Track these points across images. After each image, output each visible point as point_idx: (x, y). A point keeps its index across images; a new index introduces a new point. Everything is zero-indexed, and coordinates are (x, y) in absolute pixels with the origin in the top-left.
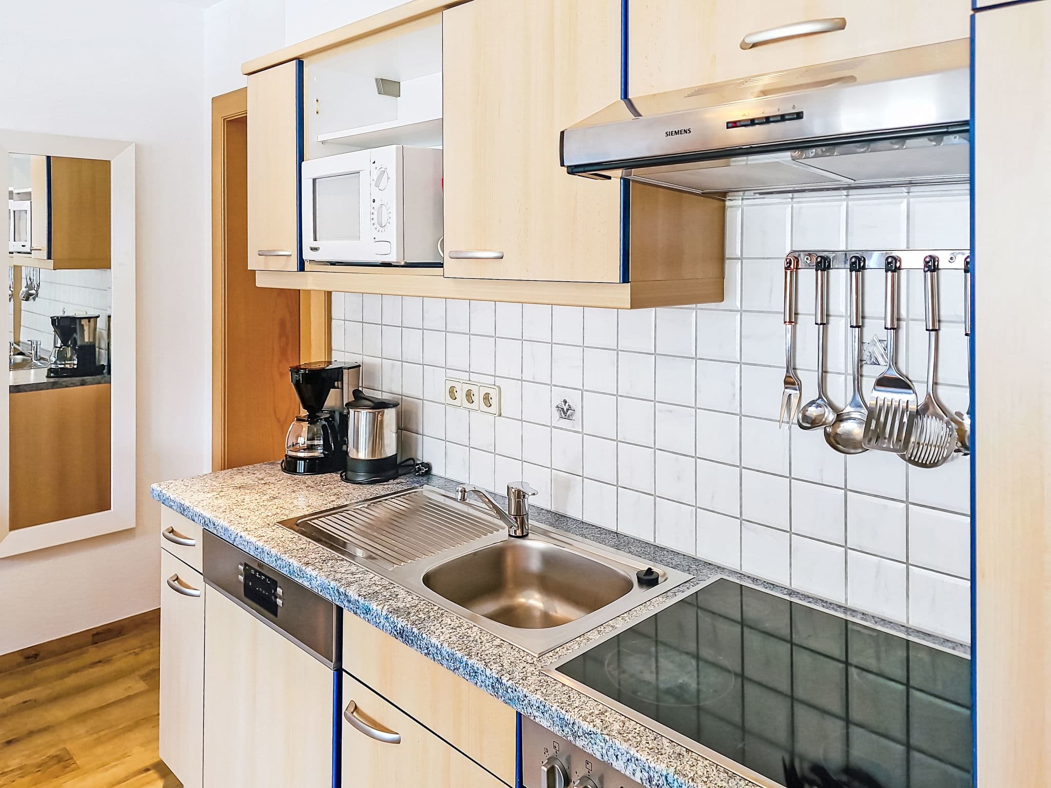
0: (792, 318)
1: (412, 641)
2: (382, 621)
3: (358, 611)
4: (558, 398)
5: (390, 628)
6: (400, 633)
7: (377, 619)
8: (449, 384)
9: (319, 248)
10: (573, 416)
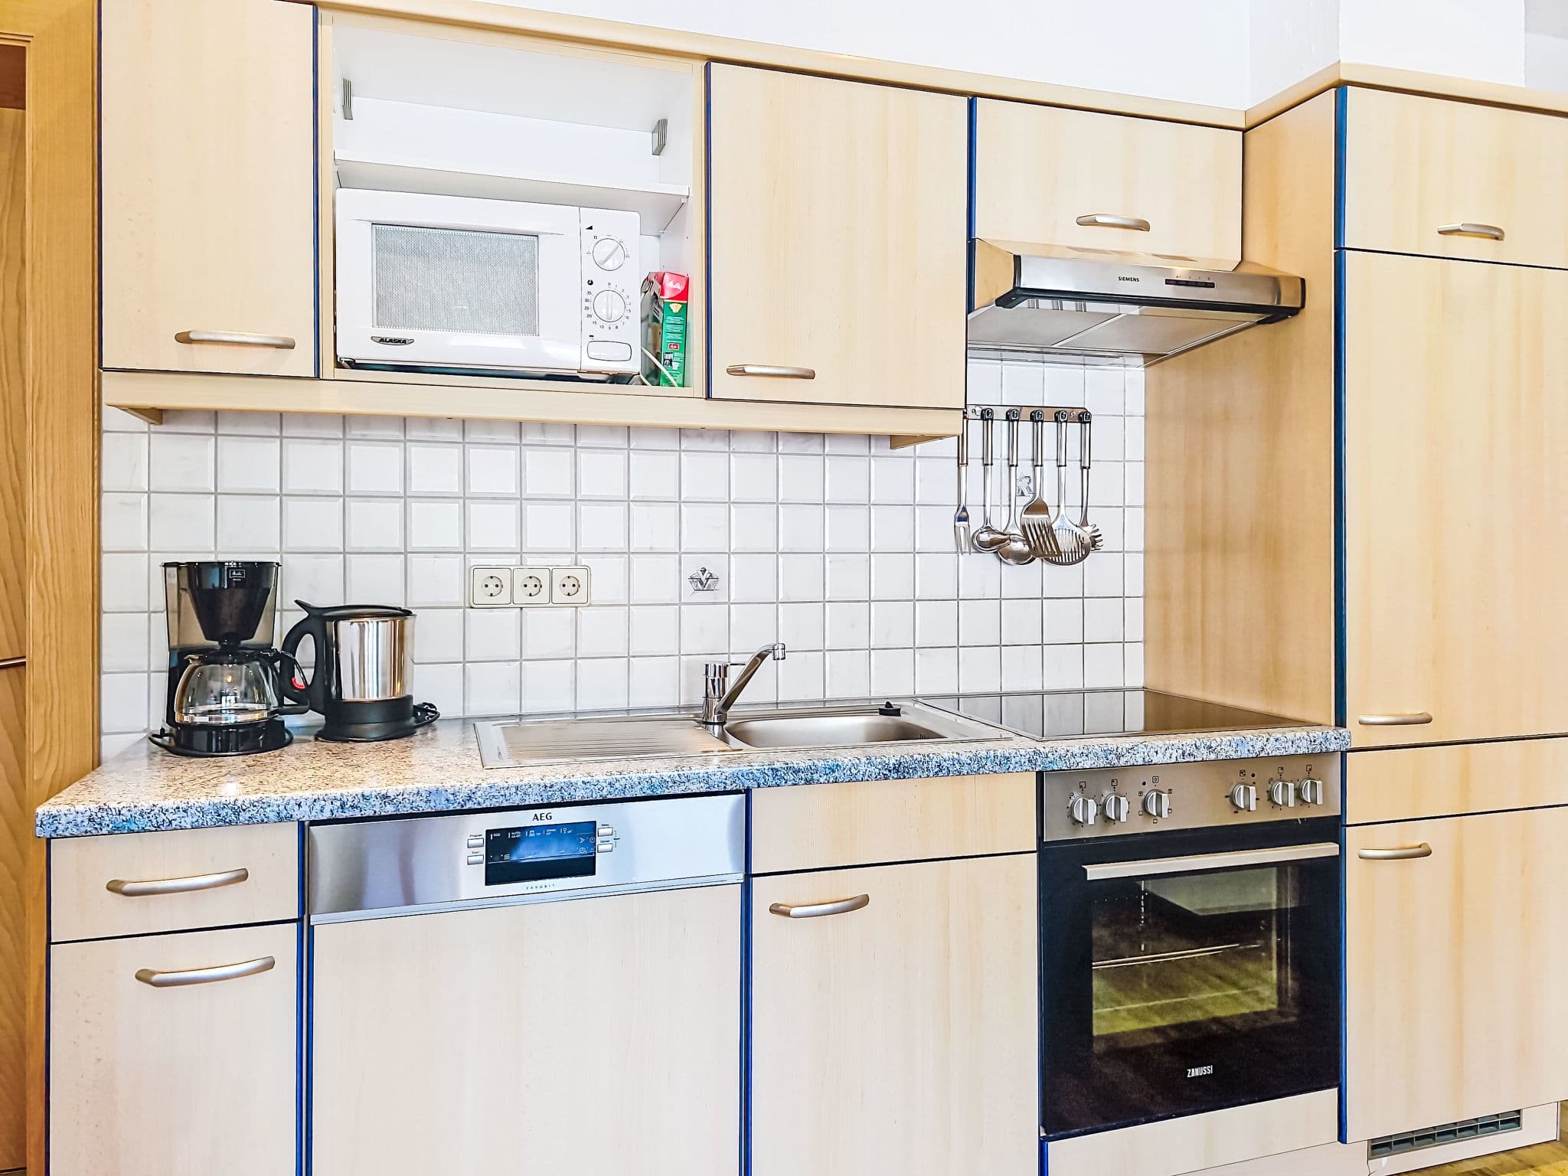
0: (964, 462)
1: (915, 768)
2: (862, 768)
3: (816, 776)
4: (691, 568)
5: (877, 771)
6: (894, 768)
7: (853, 770)
8: (481, 575)
9: (412, 341)
10: (715, 583)
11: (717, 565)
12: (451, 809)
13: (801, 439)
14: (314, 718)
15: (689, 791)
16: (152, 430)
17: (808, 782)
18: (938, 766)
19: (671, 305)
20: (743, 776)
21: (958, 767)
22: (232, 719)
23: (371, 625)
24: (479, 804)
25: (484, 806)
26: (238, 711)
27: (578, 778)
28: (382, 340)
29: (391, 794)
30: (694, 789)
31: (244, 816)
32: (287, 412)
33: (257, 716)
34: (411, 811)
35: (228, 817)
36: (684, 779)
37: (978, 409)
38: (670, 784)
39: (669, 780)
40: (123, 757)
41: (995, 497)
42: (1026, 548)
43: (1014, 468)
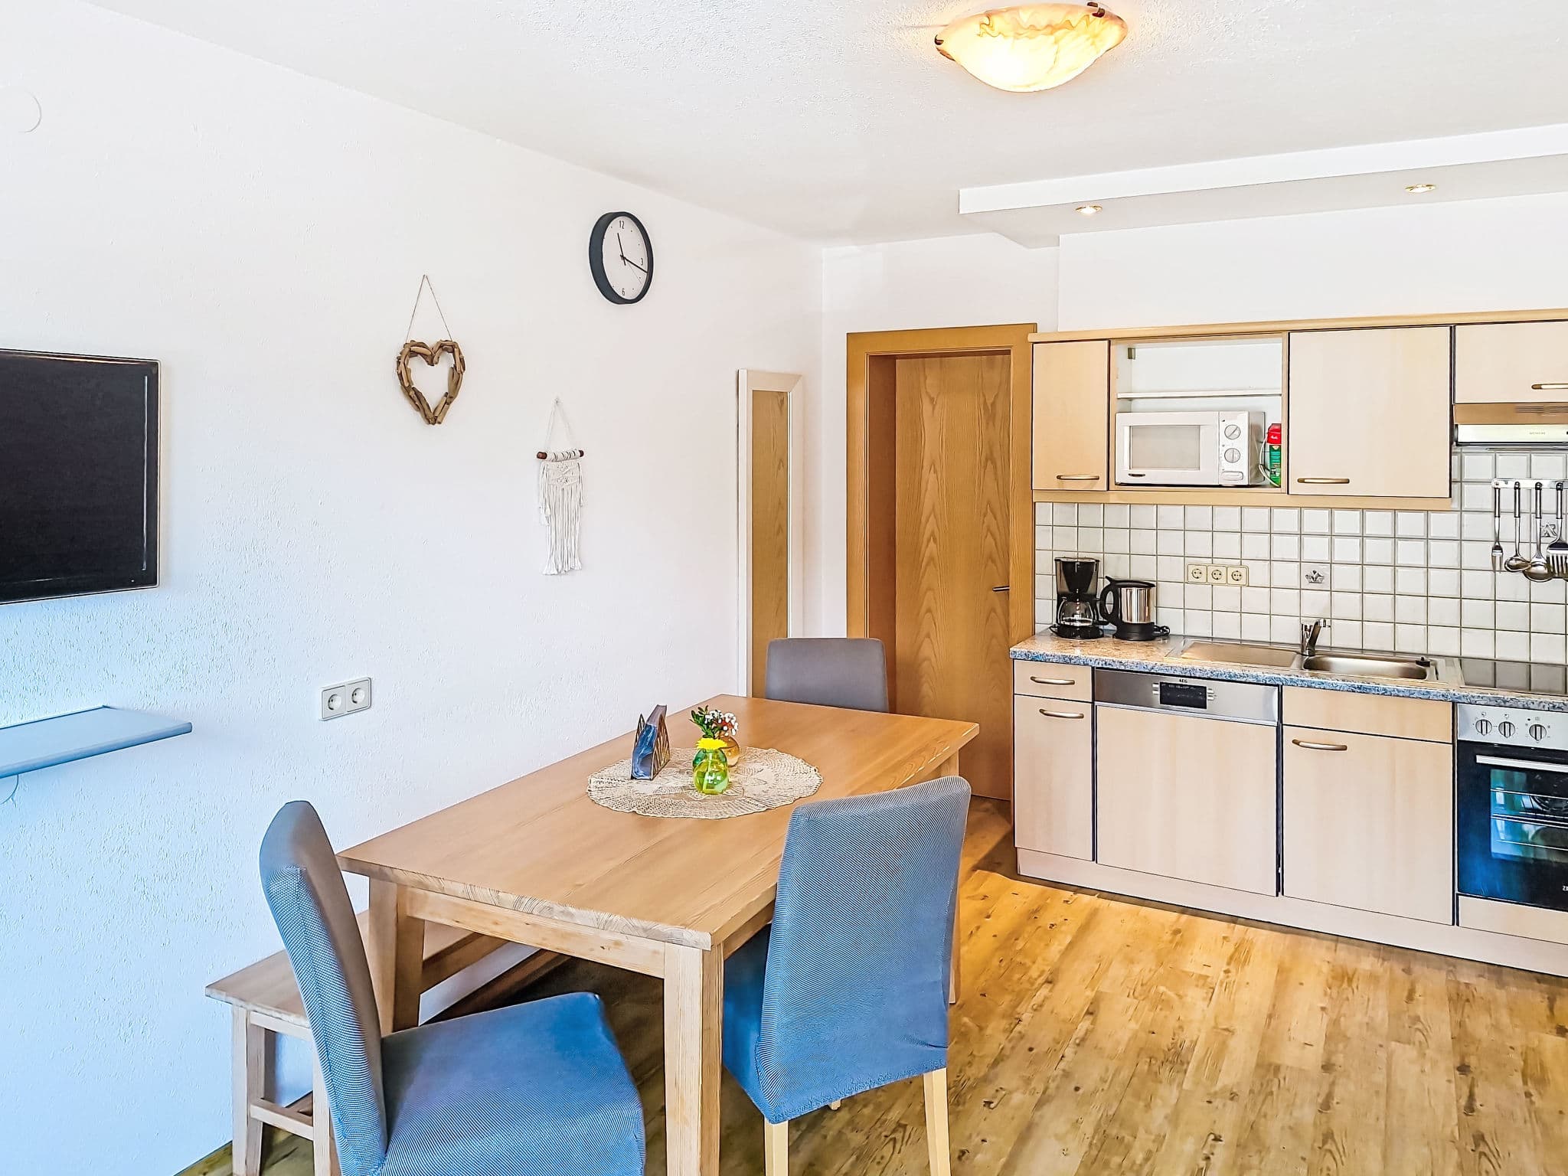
0: (1497, 514)
1: (1370, 690)
3: (1313, 685)
4: (1308, 569)
5: (1347, 687)
6: (1358, 687)
8: (1191, 568)
9: (1146, 475)
10: (1322, 580)
11: (1323, 570)
14: (1111, 627)
15: (1249, 681)
20: (1275, 679)
22: (1078, 624)
23: (1134, 590)
24: (1146, 669)
25: (1158, 672)
26: (1081, 621)
27: (1197, 667)
28: (1133, 475)
29: (1123, 662)
30: (1251, 680)
31: (1072, 661)
33: (1088, 624)
34: (1130, 669)
35: (1067, 661)
36: (1246, 675)
38: (1239, 676)
39: (1238, 674)
40: (1040, 634)
41: (1524, 537)
42: (1546, 571)
43: (1538, 520)
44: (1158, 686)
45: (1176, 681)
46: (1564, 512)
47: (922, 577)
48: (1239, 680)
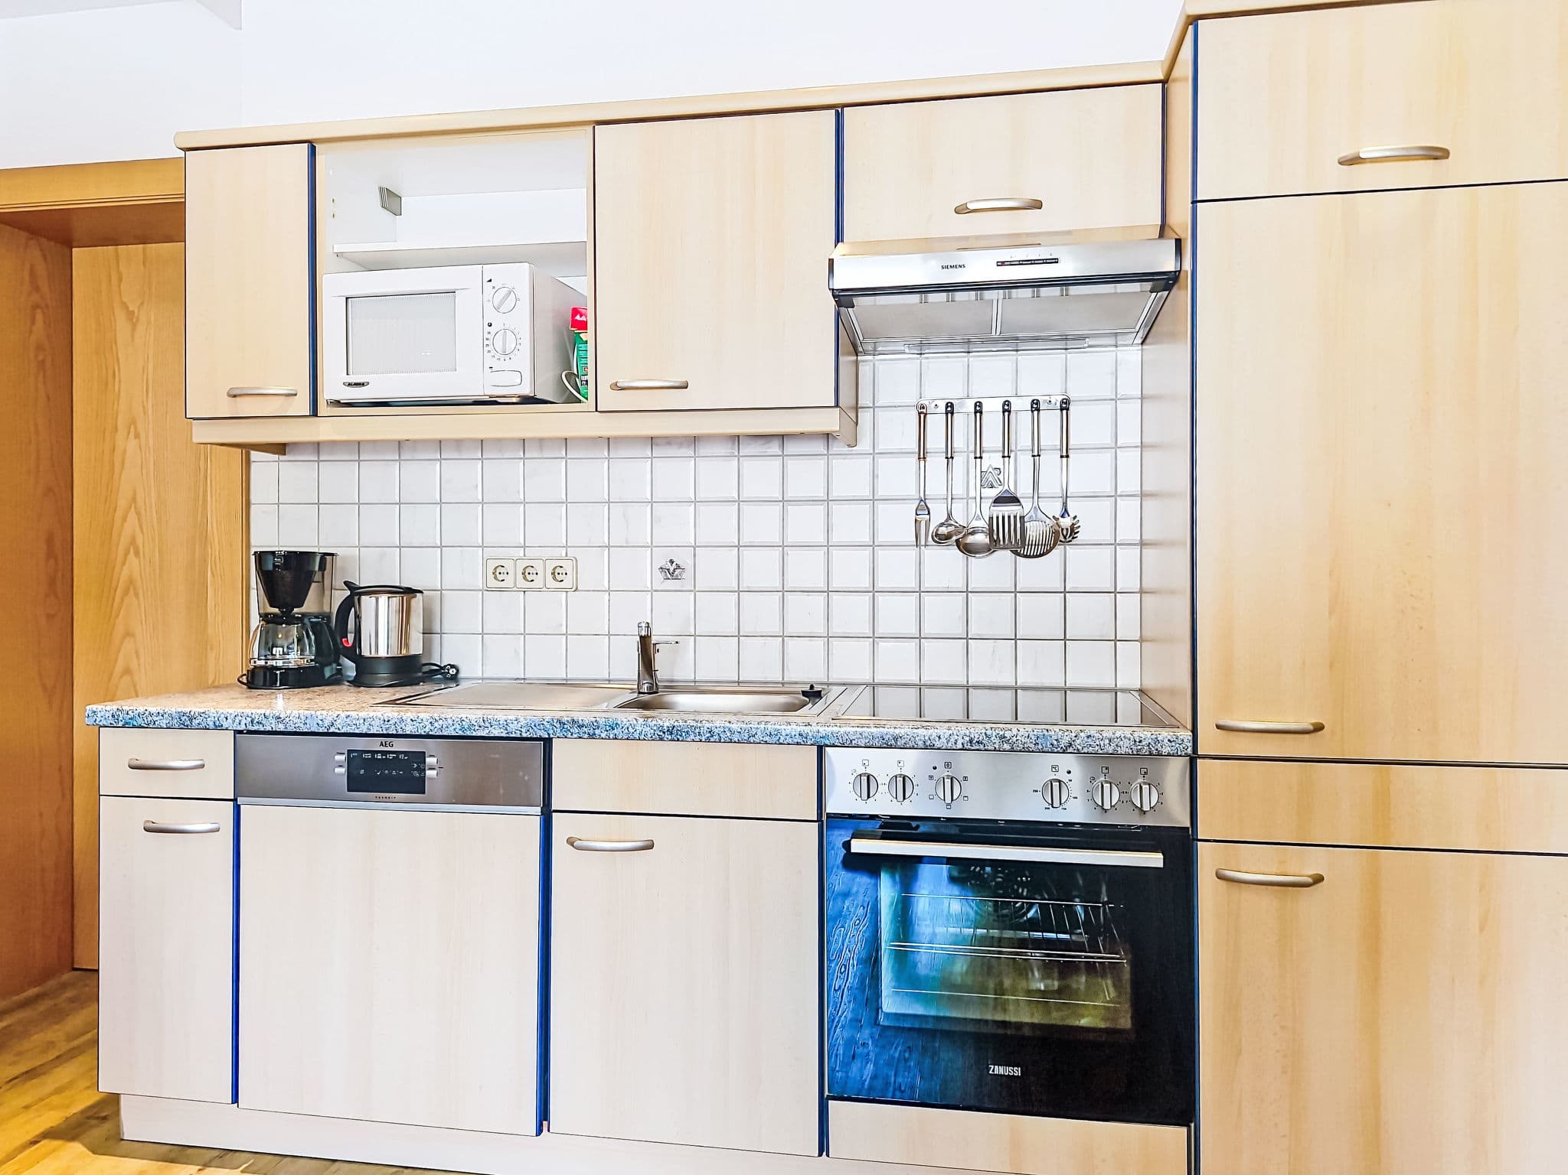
0: (922, 456)
1: (687, 732)
2: (639, 728)
3: (597, 732)
4: (661, 558)
5: (652, 731)
6: (668, 731)
7: (630, 729)
8: (492, 564)
9: (368, 383)
10: (682, 574)
11: (683, 558)
12: (321, 731)
13: (761, 441)
15: (492, 735)
16: (280, 459)
17: (592, 736)
18: (710, 732)
19: (581, 335)
20: (535, 726)
21: (729, 735)
24: (339, 729)
25: (342, 731)
28: (349, 384)
29: (283, 717)
30: (496, 733)
32: (363, 441)
34: (295, 730)
35: (186, 723)
36: (487, 724)
37: (940, 403)
38: (477, 728)
39: (475, 724)
41: (959, 490)
42: (987, 540)
43: (978, 460)
44: (342, 758)
45: (375, 745)
46: (1013, 447)
47: (117, 616)
48: (479, 734)
